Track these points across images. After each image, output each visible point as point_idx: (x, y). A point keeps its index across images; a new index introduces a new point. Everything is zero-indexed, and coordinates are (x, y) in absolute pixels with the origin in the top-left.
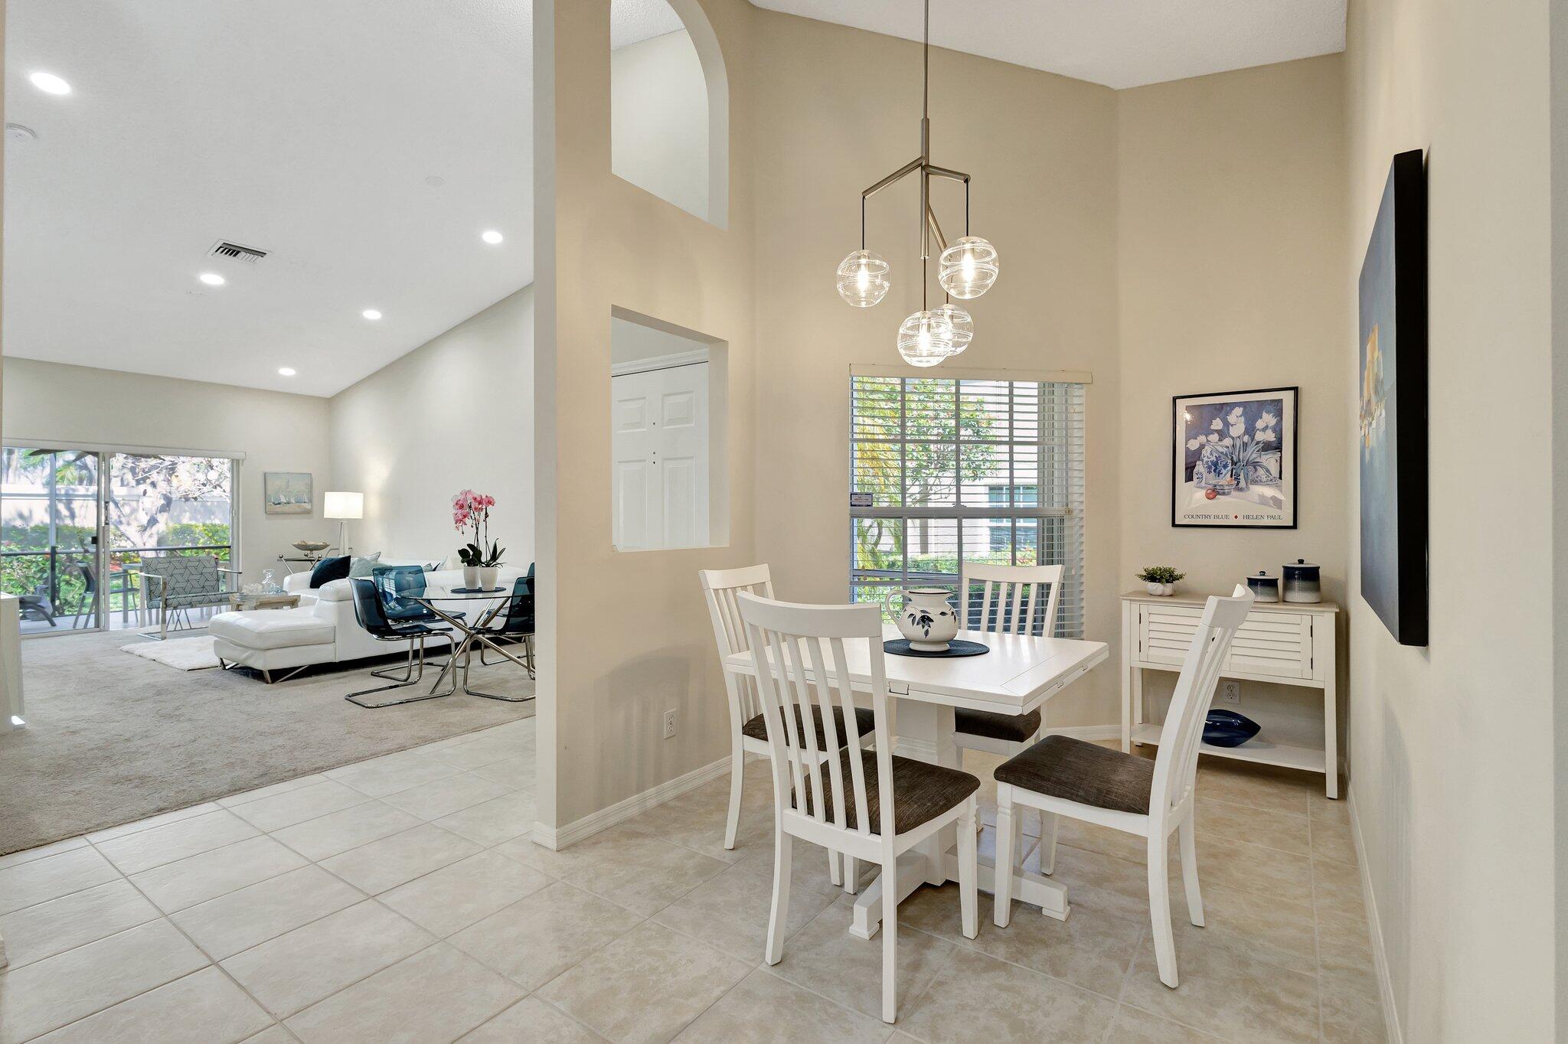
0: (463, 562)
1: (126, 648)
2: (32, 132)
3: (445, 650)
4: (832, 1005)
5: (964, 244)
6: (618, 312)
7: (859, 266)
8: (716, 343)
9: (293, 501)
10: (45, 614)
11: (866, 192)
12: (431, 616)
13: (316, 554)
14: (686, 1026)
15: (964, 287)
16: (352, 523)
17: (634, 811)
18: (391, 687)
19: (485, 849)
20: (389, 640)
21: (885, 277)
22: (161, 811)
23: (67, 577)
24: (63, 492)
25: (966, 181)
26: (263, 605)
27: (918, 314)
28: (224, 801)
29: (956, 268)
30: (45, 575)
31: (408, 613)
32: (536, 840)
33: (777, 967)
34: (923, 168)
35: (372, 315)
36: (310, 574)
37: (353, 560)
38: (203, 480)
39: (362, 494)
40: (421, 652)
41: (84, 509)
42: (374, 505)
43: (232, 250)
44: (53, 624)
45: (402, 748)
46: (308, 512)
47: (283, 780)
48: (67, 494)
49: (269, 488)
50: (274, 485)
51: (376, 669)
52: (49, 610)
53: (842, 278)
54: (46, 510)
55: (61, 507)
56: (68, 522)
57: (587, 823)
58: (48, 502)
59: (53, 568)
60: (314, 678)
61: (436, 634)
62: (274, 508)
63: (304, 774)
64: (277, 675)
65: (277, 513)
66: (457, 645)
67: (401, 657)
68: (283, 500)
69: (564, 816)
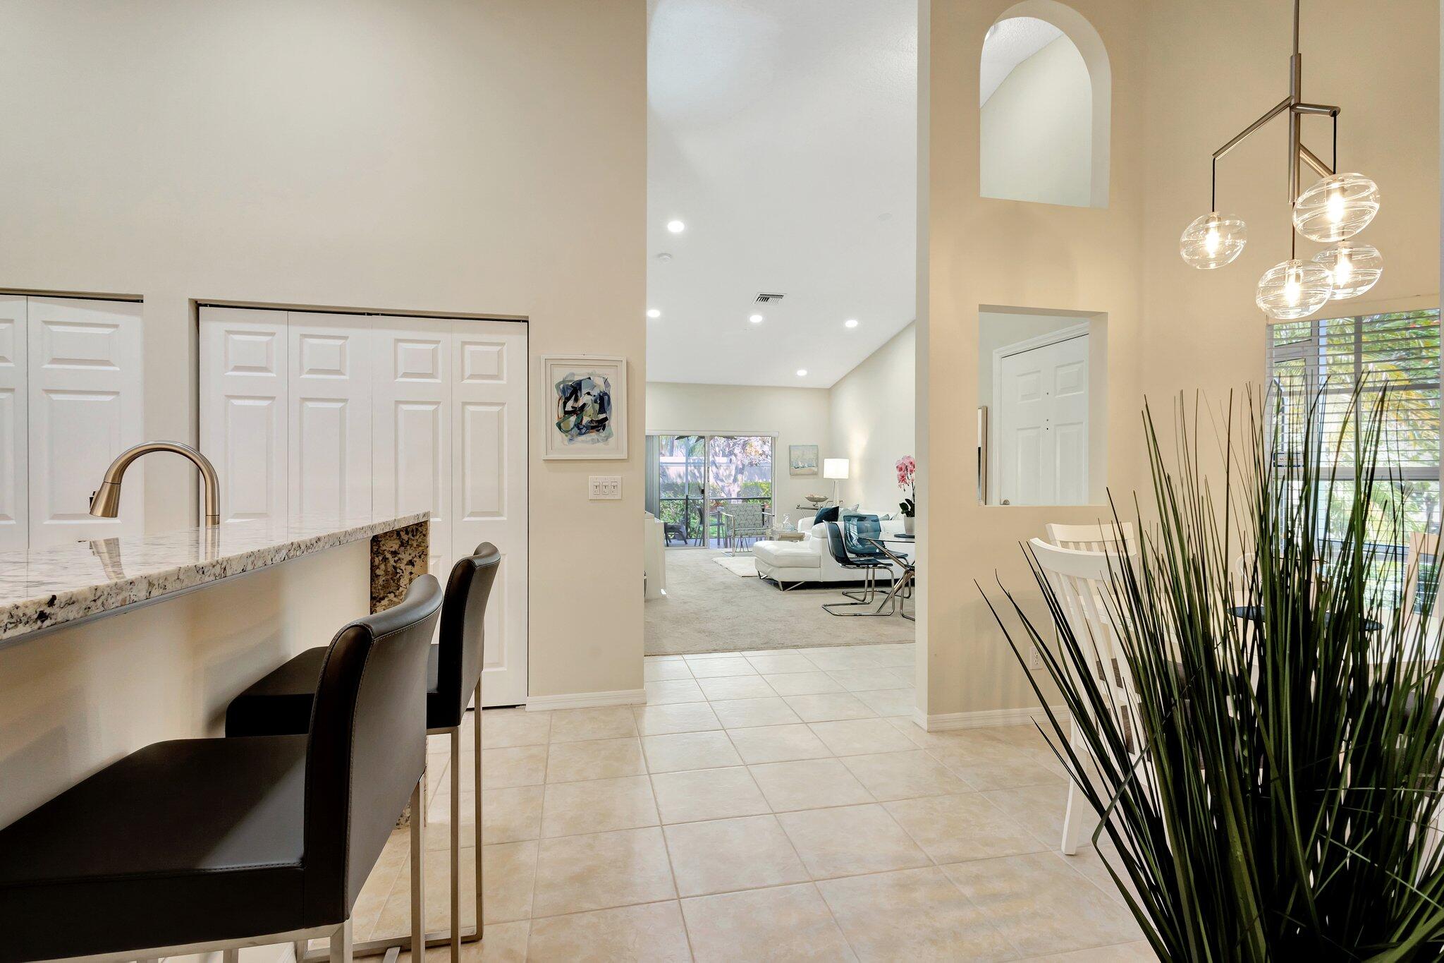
0: (902, 513)
1: (715, 559)
2: (670, 256)
3: (887, 583)
4: (1107, 897)
5: (1328, 184)
6: (983, 308)
7: (1207, 230)
8: (1098, 317)
9: (806, 466)
10: (683, 537)
11: (1216, 154)
12: (882, 555)
13: (820, 504)
14: (976, 860)
15: (1328, 229)
16: (842, 482)
17: (999, 722)
18: (852, 604)
19: (880, 717)
20: (848, 568)
21: (1239, 234)
22: (715, 651)
23: (693, 514)
25: (1334, 114)
26: (782, 538)
27: (1283, 264)
28: (744, 653)
29: (1317, 212)
30: (684, 512)
31: (867, 551)
32: (915, 721)
33: (1070, 857)
34: (1292, 108)
35: (851, 324)
36: (814, 518)
37: (840, 510)
38: (760, 452)
39: (848, 460)
40: (873, 582)
42: (857, 469)
43: (765, 298)
44: (686, 543)
45: (848, 645)
46: (815, 474)
47: (775, 648)
49: (792, 456)
50: (795, 453)
51: (845, 590)
52: (685, 535)
53: (1185, 245)
54: (684, 473)
56: (693, 479)
57: (954, 719)
58: (685, 468)
59: (687, 508)
60: (807, 591)
61: (880, 568)
62: (795, 471)
63: (787, 647)
64: (787, 586)
65: (797, 475)
66: (896, 581)
67: (859, 584)
68: (801, 464)
69: (934, 707)
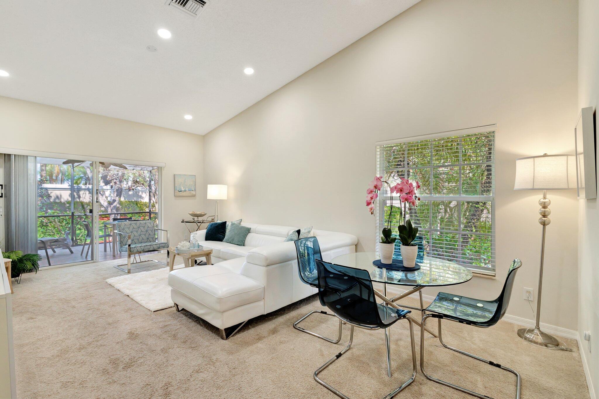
9: (187, 190)
10: (68, 245)
13: (200, 219)
23: (79, 226)
24: (76, 187)
30: (69, 226)
36: (205, 232)
37: (227, 225)
39: (226, 186)
41: (84, 195)
42: (233, 192)
44: (71, 252)
46: (194, 196)
48: (77, 189)
49: (176, 182)
50: (179, 180)
52: (70, 243)
54: (69, 196)
55: (75, 194)
56: (78, 200)
58: (70, 192)
59: (72, 222)
62: (178, 193)
65: (180, 197)
68: (183, 189)
